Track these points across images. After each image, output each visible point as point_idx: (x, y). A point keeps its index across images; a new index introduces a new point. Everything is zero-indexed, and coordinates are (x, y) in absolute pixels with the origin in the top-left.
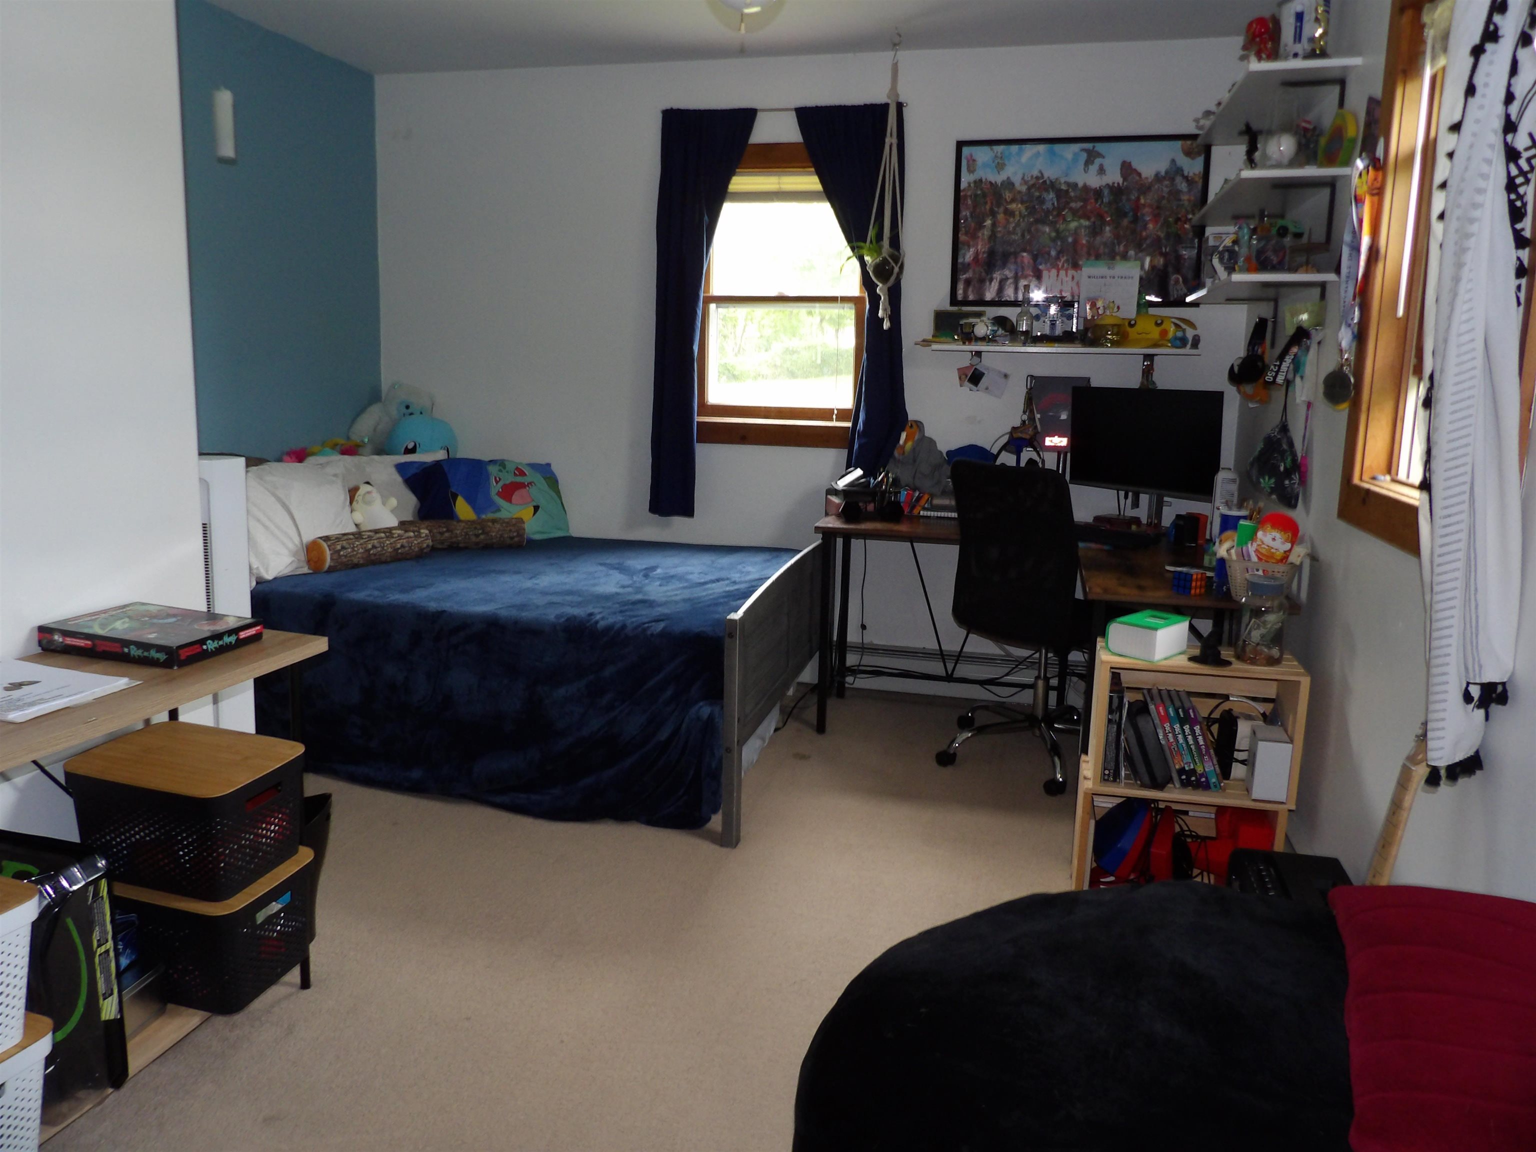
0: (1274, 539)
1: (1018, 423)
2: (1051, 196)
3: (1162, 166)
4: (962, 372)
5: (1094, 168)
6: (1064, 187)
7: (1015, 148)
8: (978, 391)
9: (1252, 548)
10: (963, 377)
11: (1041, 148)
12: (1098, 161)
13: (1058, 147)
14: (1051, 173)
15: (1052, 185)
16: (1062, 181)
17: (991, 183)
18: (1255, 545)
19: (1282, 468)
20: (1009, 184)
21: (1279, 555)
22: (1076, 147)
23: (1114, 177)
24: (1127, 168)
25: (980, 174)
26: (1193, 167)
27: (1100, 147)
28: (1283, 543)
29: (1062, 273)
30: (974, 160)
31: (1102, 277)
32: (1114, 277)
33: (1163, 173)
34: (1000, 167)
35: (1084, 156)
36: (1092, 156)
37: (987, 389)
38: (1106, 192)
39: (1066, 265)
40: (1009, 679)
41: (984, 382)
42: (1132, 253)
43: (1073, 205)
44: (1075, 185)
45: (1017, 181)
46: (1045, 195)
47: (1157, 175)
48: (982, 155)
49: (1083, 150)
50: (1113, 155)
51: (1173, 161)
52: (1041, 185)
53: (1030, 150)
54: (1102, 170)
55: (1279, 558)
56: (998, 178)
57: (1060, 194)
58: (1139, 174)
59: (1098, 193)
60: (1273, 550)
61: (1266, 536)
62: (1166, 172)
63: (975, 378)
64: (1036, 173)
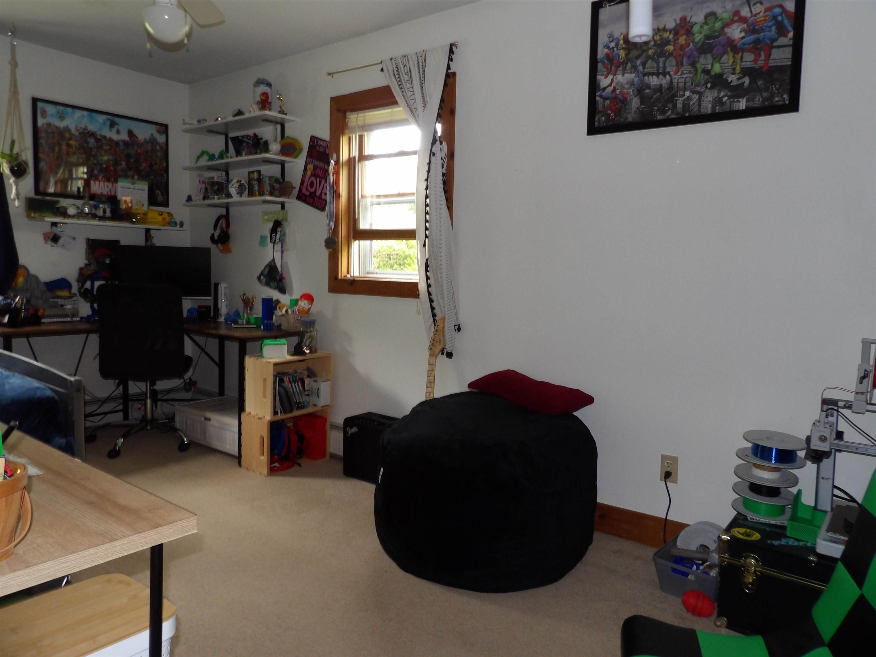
0: (305, 304)
1: (82, 265)
2: (92, 141)
3: (148, 136)
4: (46, 237)
5: (114, 130)
6: (99, 137)
7: (69, 110)
8: (57, 247)
9: (297, 308)
10: (47, 238)
11: (85, 113)
12: (116, 127)
13: (95, 115)
14: (92, 128)
15: (92, 134)
16: (98, 133)
17: (56, 127)
18: (297, 307)
19: (278, 278)
20: (67, 129)
21: (306, 310)
22: (105, 117)
23: (124, 136)
24: (131, 133)
25: (49, 120)
26: (161, 139)
27: (117, 120)
28: (308, 305)
29: (102, 183)
30: (45, 111)
31: (129, 188)
32: (135, 189)
33: (148, 139)
34: (62, 118)
35: (108, 123)
36: (112, 124)
37: (63, 246)
38: (121, 144)
39: (103, 179)
40: (99, 411)
41: (61, 242)
42: (136, 177)
43: (105, 147)
44: (105, 137)
45: (73, 129)
46: (89, 140)
47: (145, 140)
48: (50, 109)
49: (108, 119)
50: (124, 126)
51: (152, 135)
52: (86, 134)
53: (79, 113)
54: (118, 132)
55: (306, 311)
56: (62, 125)
57: (97, 140)
58: (137, 138)
59: (117, 143)
60: (304, 309)
61: (302, 303)
62: (150, 139)
63: (55, 239)
64: (83, 126)
